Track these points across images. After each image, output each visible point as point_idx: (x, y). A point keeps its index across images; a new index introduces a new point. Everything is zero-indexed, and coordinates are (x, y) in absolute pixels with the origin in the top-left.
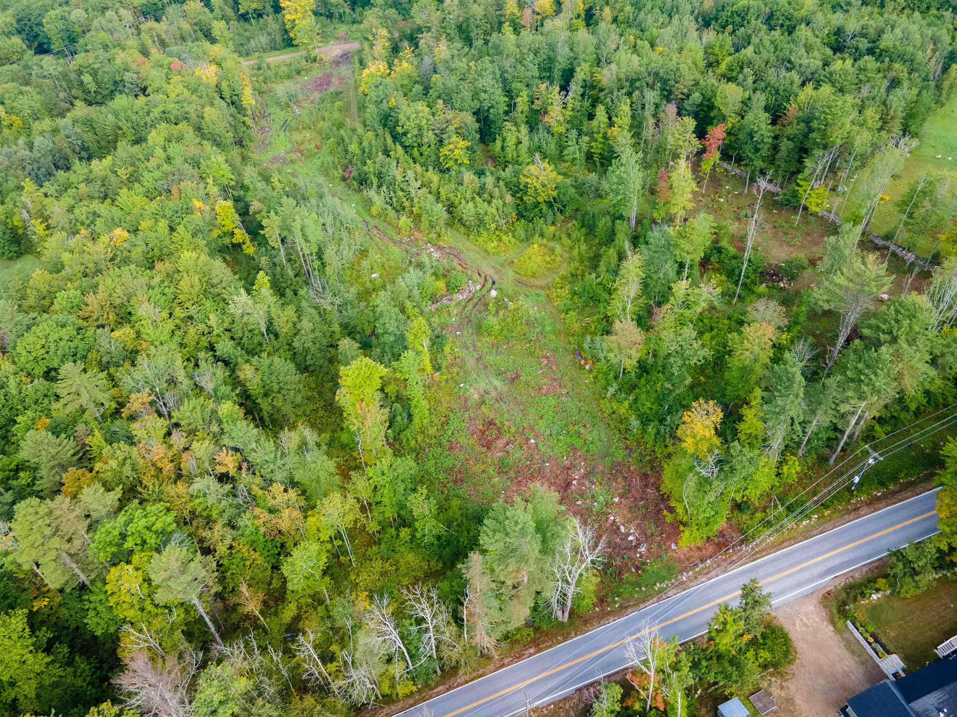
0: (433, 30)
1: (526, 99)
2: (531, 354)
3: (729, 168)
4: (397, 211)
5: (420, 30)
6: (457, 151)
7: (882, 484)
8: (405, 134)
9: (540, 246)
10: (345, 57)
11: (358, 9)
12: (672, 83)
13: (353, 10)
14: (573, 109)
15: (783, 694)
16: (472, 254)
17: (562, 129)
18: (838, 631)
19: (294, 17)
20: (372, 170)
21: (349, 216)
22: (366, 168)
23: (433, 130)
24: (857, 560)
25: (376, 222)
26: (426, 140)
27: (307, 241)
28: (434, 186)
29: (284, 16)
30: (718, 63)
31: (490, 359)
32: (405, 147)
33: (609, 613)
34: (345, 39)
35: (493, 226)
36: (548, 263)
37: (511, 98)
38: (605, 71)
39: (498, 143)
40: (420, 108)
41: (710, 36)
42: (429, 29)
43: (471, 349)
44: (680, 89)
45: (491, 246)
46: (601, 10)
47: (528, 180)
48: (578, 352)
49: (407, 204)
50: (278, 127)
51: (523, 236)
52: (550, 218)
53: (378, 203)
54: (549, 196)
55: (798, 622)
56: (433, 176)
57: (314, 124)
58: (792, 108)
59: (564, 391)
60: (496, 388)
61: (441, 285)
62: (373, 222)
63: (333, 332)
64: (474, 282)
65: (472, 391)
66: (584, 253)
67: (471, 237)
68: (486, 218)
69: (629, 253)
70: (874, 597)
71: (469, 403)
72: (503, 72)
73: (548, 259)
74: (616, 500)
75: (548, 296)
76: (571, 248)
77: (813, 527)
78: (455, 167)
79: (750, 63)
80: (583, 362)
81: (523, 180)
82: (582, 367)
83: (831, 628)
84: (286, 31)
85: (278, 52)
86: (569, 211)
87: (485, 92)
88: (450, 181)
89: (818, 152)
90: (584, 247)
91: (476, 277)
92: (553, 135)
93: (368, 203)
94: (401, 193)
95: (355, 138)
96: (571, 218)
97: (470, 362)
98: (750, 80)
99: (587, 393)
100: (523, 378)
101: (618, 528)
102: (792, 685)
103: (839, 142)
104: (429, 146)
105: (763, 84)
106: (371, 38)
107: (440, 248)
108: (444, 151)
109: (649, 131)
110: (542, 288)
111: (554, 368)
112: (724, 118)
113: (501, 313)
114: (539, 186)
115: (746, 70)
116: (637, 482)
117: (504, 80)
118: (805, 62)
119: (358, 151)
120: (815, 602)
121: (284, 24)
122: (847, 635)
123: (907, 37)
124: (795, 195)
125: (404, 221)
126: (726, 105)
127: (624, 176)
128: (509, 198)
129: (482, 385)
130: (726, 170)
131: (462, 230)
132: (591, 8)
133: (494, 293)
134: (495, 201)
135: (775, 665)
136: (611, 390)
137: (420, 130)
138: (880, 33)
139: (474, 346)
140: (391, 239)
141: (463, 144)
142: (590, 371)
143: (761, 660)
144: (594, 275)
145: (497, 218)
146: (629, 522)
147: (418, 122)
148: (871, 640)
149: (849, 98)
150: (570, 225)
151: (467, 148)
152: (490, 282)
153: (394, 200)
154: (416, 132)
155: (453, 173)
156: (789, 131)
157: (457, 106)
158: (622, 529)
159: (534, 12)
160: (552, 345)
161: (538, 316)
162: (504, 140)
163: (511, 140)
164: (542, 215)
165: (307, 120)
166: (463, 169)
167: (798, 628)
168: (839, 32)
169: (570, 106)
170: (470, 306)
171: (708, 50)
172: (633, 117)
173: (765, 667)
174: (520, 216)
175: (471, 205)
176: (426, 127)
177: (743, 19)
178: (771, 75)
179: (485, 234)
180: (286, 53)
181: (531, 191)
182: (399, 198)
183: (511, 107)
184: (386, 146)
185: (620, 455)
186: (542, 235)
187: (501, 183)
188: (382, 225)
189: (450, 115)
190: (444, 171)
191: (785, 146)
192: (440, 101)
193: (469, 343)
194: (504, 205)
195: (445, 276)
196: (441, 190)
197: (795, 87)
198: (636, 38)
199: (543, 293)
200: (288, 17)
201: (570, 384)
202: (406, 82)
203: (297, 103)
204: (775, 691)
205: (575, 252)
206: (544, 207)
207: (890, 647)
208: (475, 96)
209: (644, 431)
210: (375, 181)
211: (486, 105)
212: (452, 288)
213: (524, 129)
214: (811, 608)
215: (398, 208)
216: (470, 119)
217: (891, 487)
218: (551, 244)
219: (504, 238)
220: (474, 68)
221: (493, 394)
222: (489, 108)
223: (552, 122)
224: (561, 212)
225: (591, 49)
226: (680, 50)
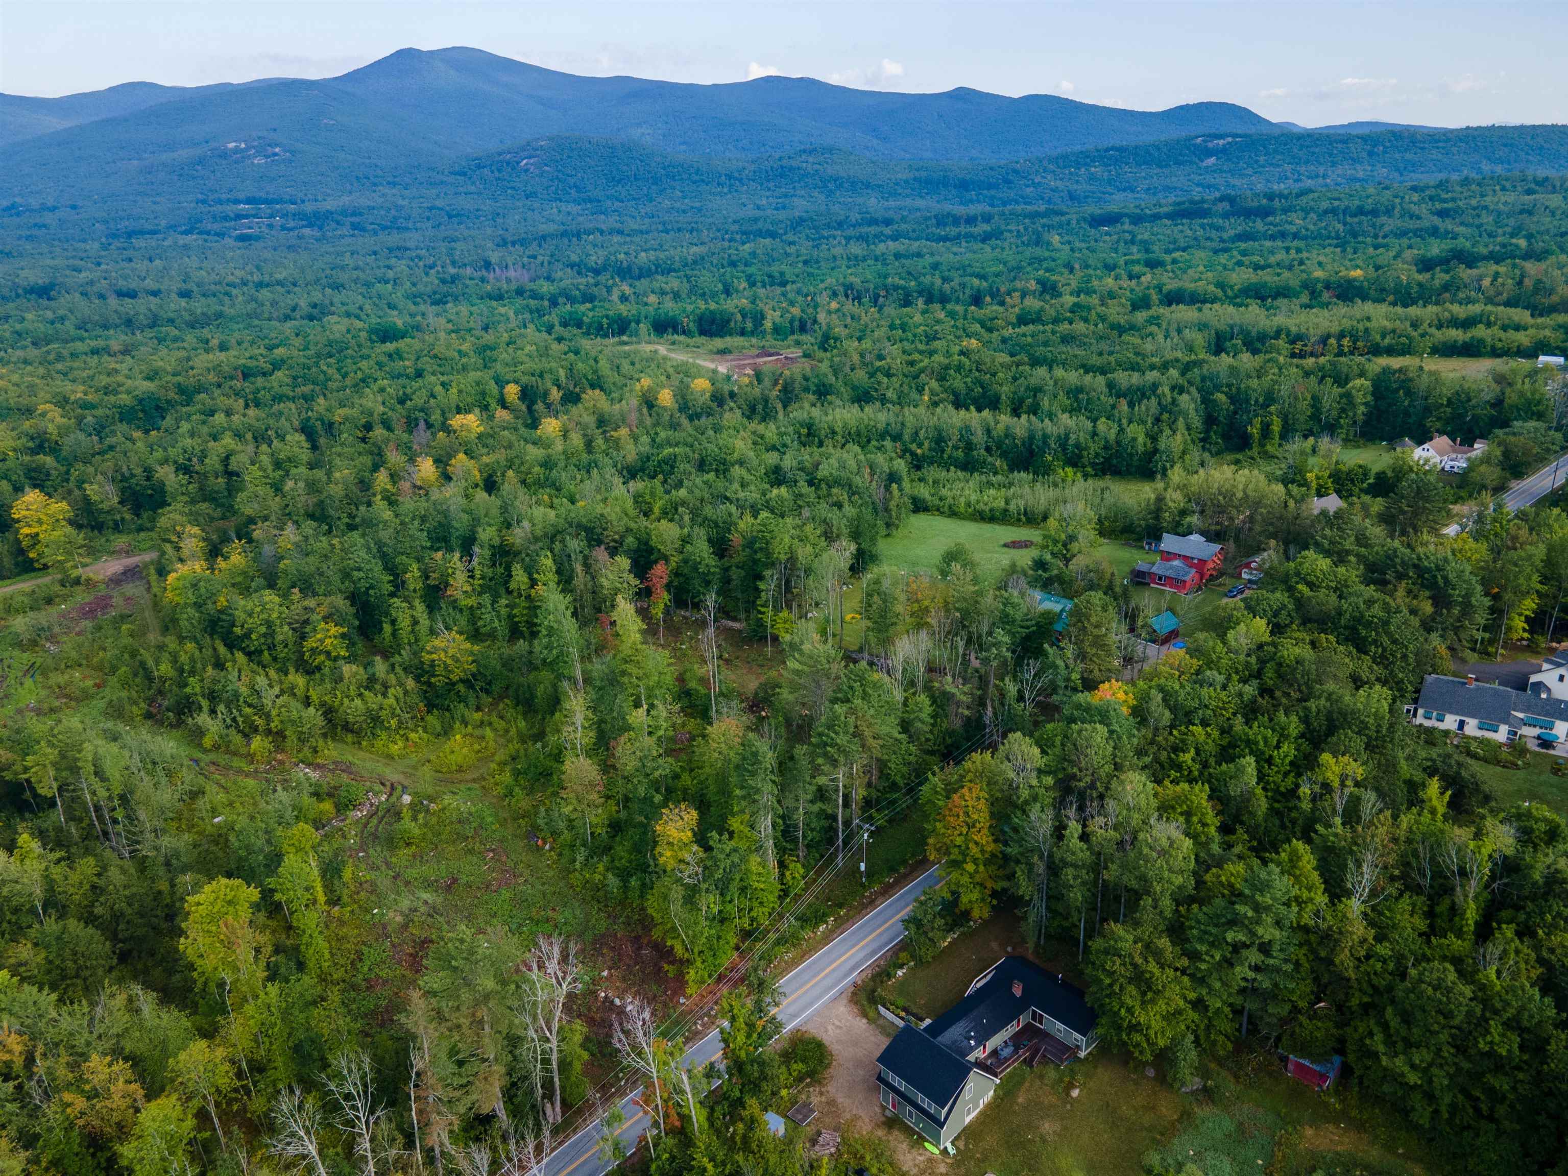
0: (273, 518)
1: (417, 574)
2: (470, 852)
3: (688, 614)
4: (246, 735)
5: (251, 521)
6: (328, 641)
7: (892, 870)
8: (247, 635)
9: (464, 736)
10: (130, 574)
11: (145, 515)
12: (599, 530)
13: (138, 515)
14: (483, 578)
15: (823, 1099)
16: (368, 765)
17: (471, 602)
18: (870, 1021)
19: (34, 530)
20: (198, 690)
21: (168, 752)
22: (188, 690)
23: (290, 624)
24: (880, 948)
25: (212, 756)
26: (279, 638)
27: (104, 779)
28: (299, 692)
29: (17, 531)
30: (651, 510)
31: (412, 873)
32: (249, 654)
33: (613, 1095)
34: (127, 552)
35: (393, 723)
36: (479, 751)
37: (396, 576)
38: (517, 531)
39: (387, 628)
40: (267, 599)
41: (637, 485)
42: (266, 518)
43: (384, 867)
44: (611, 534)
45: (395, 749)
46: (503, 475)
47: (434, 656)
48: (533, 832)
49: (259, 721)
50: (20, 674)
51: (439, 728)
52: (472, 701)
53: (213, 729)
54: (464, 670)
55: (830, 1027)
56: (299, 680)
57: (87, 658)
58: (735, 538)
59: (521, 880)
60: (426, 902)
61: (327, 806)
62: (206, 758)
63: (160, 892)
64: (376, 794)
65: (391, 914)
66: (524, 731)
67: (364, 743)
68: (383, 713)
69: (571, 693)
70: (900, 973)
71: (389, 928)
72: (380, 545)
73: (476, 747)
74: (605, 973)
75: (484, 787)
76: (507, 731)
77: (832, 931)
78: (327, 663)
79: (684, 503)
80: (540, 842)
81: (426, 657)
82: (539, 849)
83: (864, 1021)
84: (22, 552)
85: (8, 582)
86: (496, 688)
87: (359, 569)
88: (322, 680)
89: (767, 573)
90: (522, 724)
91: (378, 787)
92: (461, 611)
93: (199, 733)
94: (248, 710)
95: (165, 656)
96: (501, 698)
97: (384, 882)
98: (687, 518)
99: (551, 873)
100: (464, 879)
101: (612, 1002)
102: (832, 1089)
103: (783, 557)
104: (286, 646)
105: (700, 520)
106: (174, 538)
107: (318, 767)
108: (310, 643)
109: (580, 578)
110: (474, 780)
111: (504, 859)
112: (666, 558)
113: (421, 816)
114: (449, 661)
115: (680, 509)
116: (629, 948)
117: (384, 556)
118: (741, 495)
119: (172, 673)
120: (845, 1001)
121: (18, 542)
122: (881, 1022)
123: (843, 466)
124: (760, 624)
125: (258, 743)
126: (663, 543)
127: (555, 626)
128: (410, 683)
129: (405, 904)
130: (685, 618)
131: (350, 738)
132: (490, 476)
133: (407, 799)
134: (392, 691)
135: (811, 1074)
136: (580, 858)
137: (269, 627)
138: (817, 466)
139: (387, 864)
140: (240, 771)
141: (334, 630)
142: (552, 849)
143: (795, 1074)
144: (539, 745)
145: (398, 711)
146: (625, 991)
147: (265, 616)
148: (903, 1014)
149: (789, 520)
150: (501, 706)
151: (343, 636)
152: (400, 788)
153: (240, 720)
154: (263, 629)
155: (326, 670)
156: (737, 559)
157: (321, 591)
158: (617, 1002)
159: (415, 486)
160: (497, 836)
161: (473, 809)
162: (393, 622)
163: (404, 623)
164: (462, 699)
165: (74, 654)
166: (341, 662)
167: (831, 1032)
168: (777, 469)
169: (478, 573)
170: (375, 821)
171: (638, 499)
172: (559, 572)
173: (800, 1079)
174: (431, 706)
175: (358, 702)
176: (278, 622)
177: (673, 467)
178: (708, 511)
179: (384, 735)
180: (24, 581)
181: (439, 670)
182: (246, 717)
183: (398, 585)
184: (217, 656)
185: (603, 925)
186: (465, 723)
187: (398, 669)
188: (222, 759)
189: (311, 603)
190: (310, 671)
191: (736, 574)
192: (296, 590)
193: (378, 862)
194: (406, 693)
195: (330, 795)
196: (311, 692)
197: (734, 518)
198: (551, 497)
199: (476, 786)
200: (26, 531)
201: (527, 872)
202: (239, 579)
203: (53, 639)
204: (815, 1100)
205: (513, 731)
206: (461, 687)
207: (922, 1013)
208: (346, 575)
209: (625, 887)
210: (205, 703)
211: (363, 585)
212: (342, 807)
213: (420, 608)
214: (842, 1009)
215: (247, 730)
216: (340, 602)
217: (902, 870)
218: (478, 732)
219: (413, 736)
220: (338, 546)
221: (423, 909)
222: (368, 589)
223: (458, 594)
224: (488, 692)
225: (495, 512)
226: (605, 500)
